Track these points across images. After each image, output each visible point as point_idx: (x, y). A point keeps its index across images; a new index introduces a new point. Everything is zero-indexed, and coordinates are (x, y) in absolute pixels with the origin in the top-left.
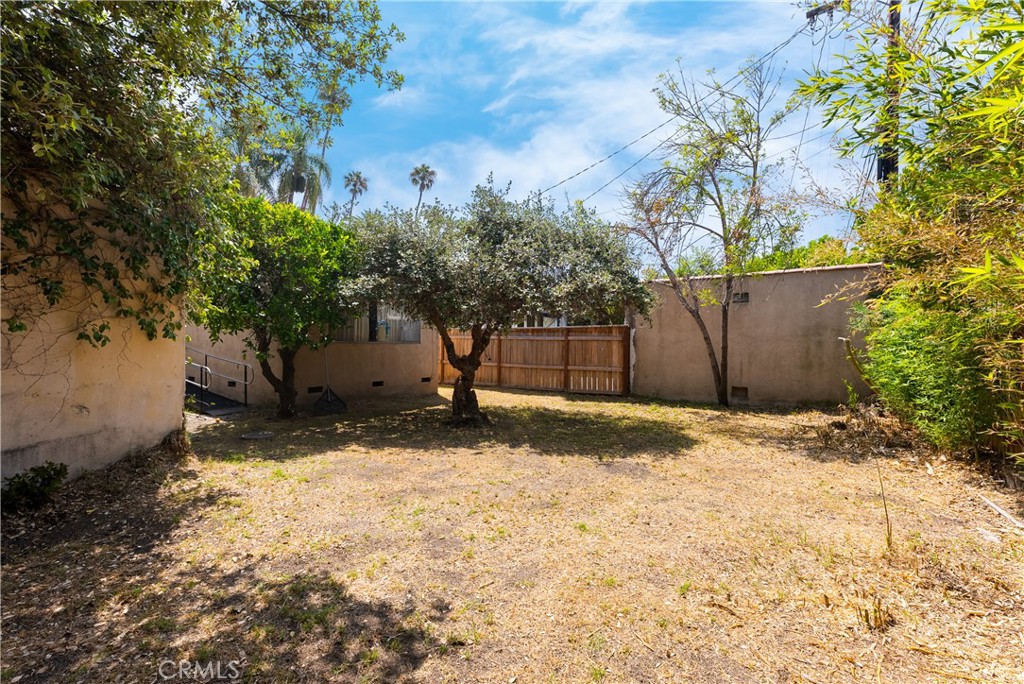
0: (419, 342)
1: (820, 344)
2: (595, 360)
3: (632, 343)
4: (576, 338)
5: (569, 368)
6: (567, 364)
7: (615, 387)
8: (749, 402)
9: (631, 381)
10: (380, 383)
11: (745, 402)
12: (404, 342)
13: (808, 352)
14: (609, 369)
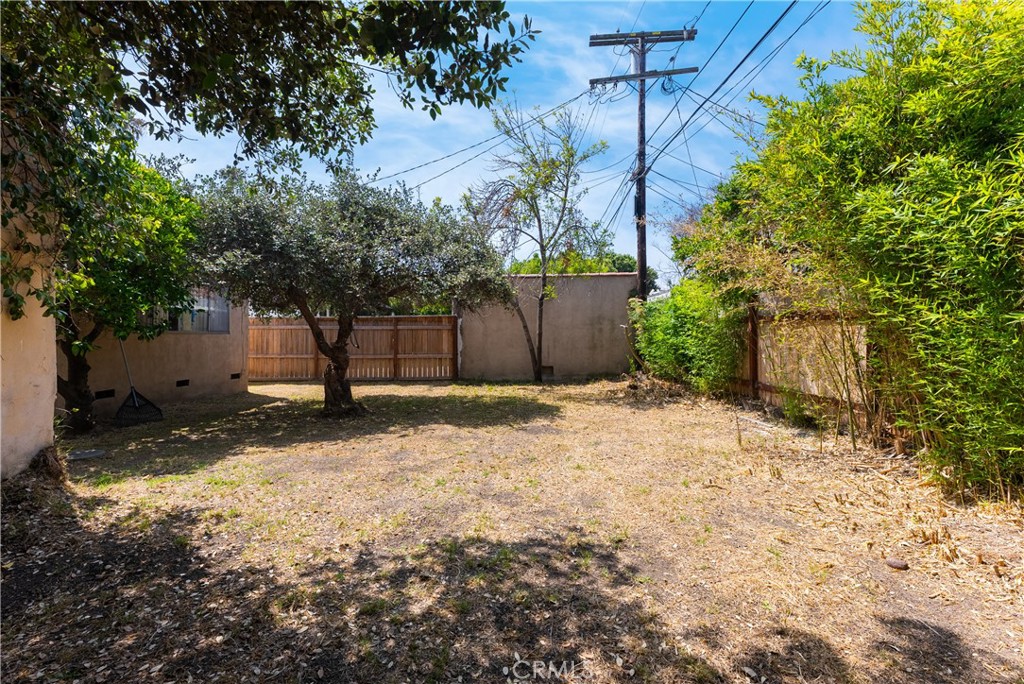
0: (229, 333)
1: (601, 330)
2: (425, 347)
3: (459, 331)
4: (406, 327)
5: (399, 356)
6: (397, 353)
7: (446, 372)
8: (555, 378)
9: (459, 366)
10: (185, 383)
11: (551, 378)
12: (213, 332)
13: (593, 337)
14: (440, 356)
